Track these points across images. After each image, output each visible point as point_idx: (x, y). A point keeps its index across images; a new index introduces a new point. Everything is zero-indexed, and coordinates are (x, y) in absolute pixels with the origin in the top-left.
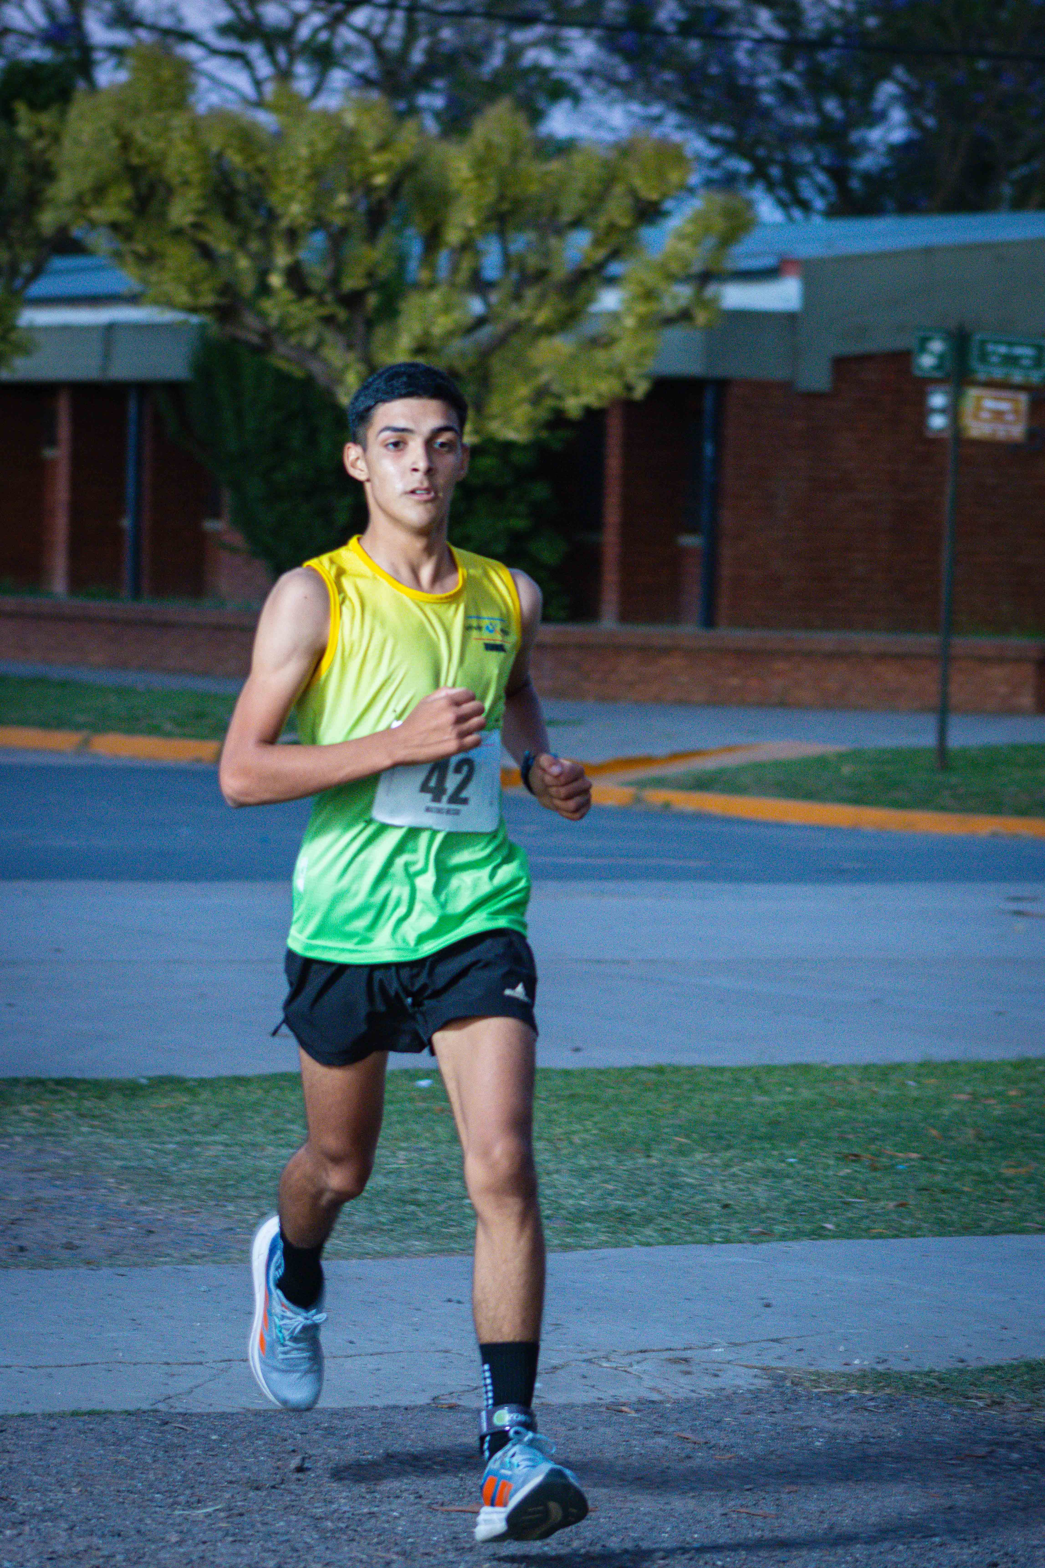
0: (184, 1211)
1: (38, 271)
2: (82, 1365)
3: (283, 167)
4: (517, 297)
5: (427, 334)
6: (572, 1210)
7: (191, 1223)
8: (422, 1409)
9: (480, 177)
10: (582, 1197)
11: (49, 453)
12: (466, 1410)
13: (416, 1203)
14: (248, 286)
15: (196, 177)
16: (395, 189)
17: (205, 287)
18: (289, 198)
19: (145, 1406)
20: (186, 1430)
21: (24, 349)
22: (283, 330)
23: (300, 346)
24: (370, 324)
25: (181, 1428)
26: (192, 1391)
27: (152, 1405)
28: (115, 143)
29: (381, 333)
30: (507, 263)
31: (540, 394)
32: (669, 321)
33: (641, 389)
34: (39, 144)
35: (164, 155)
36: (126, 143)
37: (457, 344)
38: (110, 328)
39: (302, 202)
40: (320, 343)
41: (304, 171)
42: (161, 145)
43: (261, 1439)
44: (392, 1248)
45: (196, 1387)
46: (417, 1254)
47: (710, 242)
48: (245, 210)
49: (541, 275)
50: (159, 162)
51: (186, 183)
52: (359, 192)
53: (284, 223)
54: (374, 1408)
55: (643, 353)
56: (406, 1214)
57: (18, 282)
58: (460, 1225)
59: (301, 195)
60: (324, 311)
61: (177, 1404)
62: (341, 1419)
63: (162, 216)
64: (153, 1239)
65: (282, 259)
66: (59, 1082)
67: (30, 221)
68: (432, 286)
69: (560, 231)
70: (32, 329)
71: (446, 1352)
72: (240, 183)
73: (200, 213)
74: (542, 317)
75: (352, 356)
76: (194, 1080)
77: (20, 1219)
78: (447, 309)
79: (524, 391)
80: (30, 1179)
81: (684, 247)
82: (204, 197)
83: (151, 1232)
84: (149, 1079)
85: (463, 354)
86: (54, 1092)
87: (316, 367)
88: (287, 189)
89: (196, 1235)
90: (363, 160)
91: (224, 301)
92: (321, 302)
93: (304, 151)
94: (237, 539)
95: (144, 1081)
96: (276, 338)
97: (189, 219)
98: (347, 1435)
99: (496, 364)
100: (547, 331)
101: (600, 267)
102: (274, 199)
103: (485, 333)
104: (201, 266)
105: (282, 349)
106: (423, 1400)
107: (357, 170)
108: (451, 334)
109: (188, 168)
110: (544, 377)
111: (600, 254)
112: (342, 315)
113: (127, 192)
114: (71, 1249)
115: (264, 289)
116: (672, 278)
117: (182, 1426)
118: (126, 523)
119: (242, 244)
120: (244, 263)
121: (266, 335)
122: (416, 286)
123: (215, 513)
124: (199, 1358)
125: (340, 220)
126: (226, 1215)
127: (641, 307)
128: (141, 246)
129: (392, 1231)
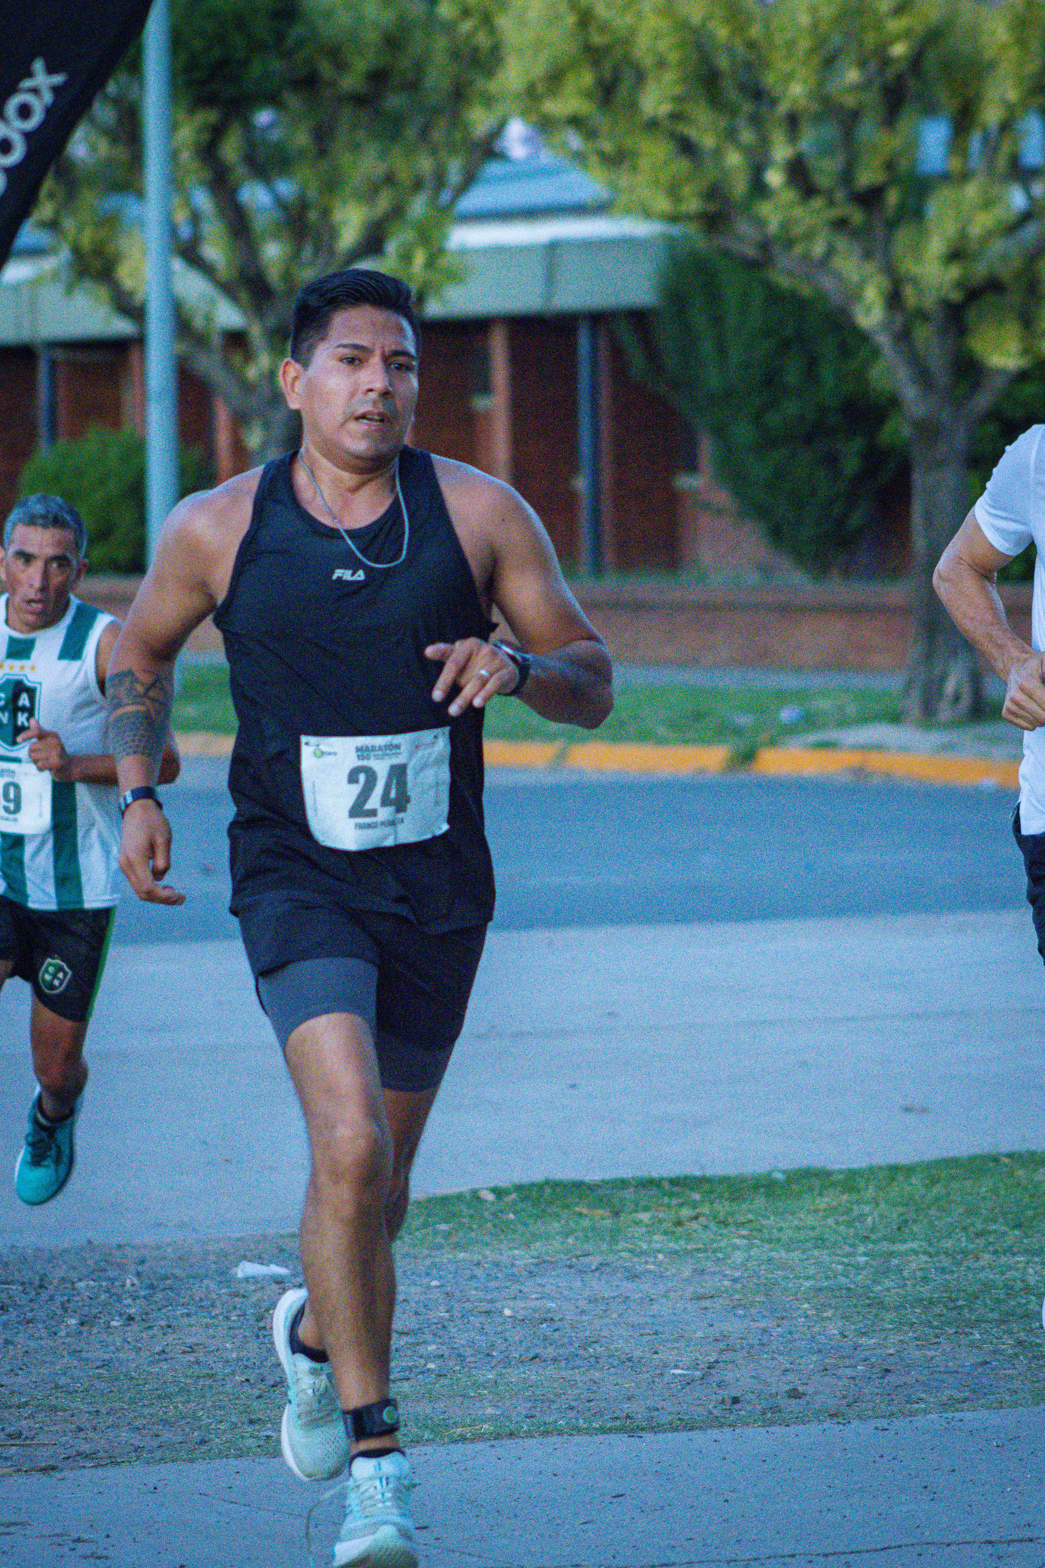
0: (919, 1343)
1: (469, 180)
2: (882, 1550)
3: (778, 39)
5: (963, 235)
7: (933, 1358)
9: (1021, 42)
11: (481, 403)
14: (740, 187)
15: (673, 57)
16: (916, 61)
17: (687, 190)
18: (789, 77)
21: (455, 276)
22: (785, 239)
23: (806, 257)
24: (892, 225)
28: (571, 20)
29: (903, 237)
34: (466, 26)
35: (633, 31)
36: (585, 19)
37: (998, 246)
38: (553, 247)
39: (805, 81)
40: (830, 252)
41: (804, 44)
42: (628, 19)
48: (732, 94)
50: (627, 41)
51: (661, 64)
52: (873, 66)
53: (783, 108)
57: (445, 196)
59: (803, 72)
60: (835, 213)
63: (633, 106)
64: (894, 1380)
65: (781, 152)
66: (675, 1182)
67: (456, 119)
68: (965, 176)
70: (463, 252)
72: (723, 63)
73: (679, 99)
75: (870, 267)
76: (841, 1172)
77: (718, 1362)
78: (987, 204)
82: (684, 80)
83: (887, 1371)
84: (784, 1172)
85: (1004, 257)
86: (671, 1195)
87: (827, 283)
88: (786, 67)
89: (946, 1373)
90: (878, 26)
91: (712, 207)
92: (831, 203)
93: (805, 20)
94: (723, 497)
95: (779, 1176)
96: (777, 249)
97: (665, 109)
102: (770, 79)
104: (683, 165)
105: (783, 261)
107: (870, 39)
108: (989, 235)
109: (663, 45)
112: (857, 217)
113: (587, 78)
114: (795, 1397)
115: (760, 190)
118: (581, 483)
119: (731, 135)
120: (734, 159)
121: (765, 246)
122: (946, 177)
123: (692, 466)
124: (1027, 1533)
125: (850, 101)
126: (973, 1345)
128: (607, 145)
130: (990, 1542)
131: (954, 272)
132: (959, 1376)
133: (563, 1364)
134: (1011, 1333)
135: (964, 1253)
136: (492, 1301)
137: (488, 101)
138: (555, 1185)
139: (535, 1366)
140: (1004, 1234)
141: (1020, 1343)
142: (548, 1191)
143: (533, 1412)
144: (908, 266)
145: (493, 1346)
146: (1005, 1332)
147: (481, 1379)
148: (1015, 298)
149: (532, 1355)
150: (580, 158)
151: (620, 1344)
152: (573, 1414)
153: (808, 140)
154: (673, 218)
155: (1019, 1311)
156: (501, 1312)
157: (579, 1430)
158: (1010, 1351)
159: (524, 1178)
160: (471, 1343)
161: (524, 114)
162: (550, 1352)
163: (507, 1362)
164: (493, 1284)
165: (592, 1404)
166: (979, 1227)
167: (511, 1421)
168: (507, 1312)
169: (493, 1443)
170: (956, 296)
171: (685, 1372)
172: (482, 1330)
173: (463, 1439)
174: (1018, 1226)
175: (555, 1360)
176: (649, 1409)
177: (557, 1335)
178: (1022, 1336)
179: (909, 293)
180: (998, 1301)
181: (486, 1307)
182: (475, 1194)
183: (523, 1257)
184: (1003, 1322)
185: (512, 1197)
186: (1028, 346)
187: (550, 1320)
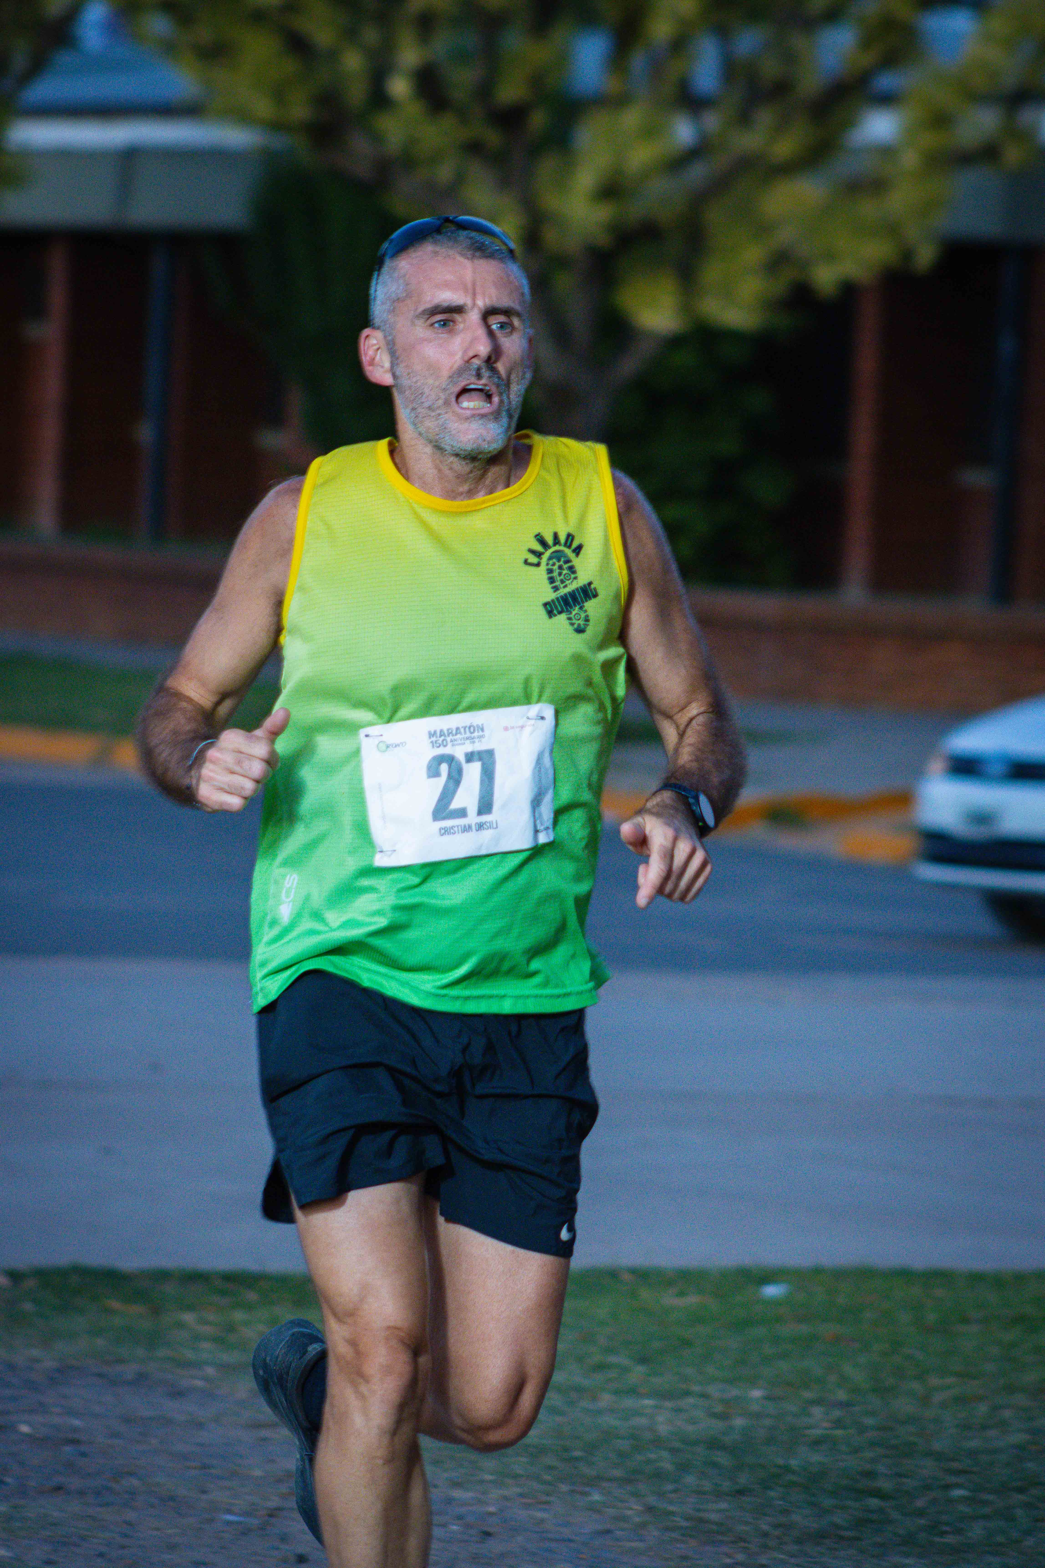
0: (526, 1501)
4: (744, 120)
5: (618, 168)
7: (542, 1521)
11: (33, 331)
13: (877, 1493)
14: (357, 95)
17: (296, 94)
22: (407, 161)
23: (430, 184)
24: (533, 152)
29: (547, 167)
30: (731, 69)
31: (779, 260)
32: (966, 159)
33: (926, 256)
37: (659, 186)
38: (131, 152)
40: (460, 179)
49: (781, 88)
55: (930, 205)
56: (870, 1511)
57: (6, 83)
58: (959, 1532)
60: (468, 134)
64: (495, 1546)
65: (410, 57)
68: (623, 100)
69: (809, 26)
74: (784, 149)
75: (507, 200)
77: (279, 1509)
79: (754, 254)
80: (264, 1439)
81: (995, 55)
83: (488, 1534)
85: (667, 201)
86: (223, 1293)
89: (557, 1540)
91: (323, 117)
92: (465, 121)
96: (396, 171)
99: (714, 215)
100: (789, 169)
101: (863, 80)
103: (698, 173)
105: (405, 186)
108: (648, 173)
110: (786, 235)
111: (866, 60)
112: (493, 138)
115: (381, 100)
116: (974, 97)
118: (145, 433)
119: (351, 34)
120: (353, 61)
121: (383, 167)
122: (600, 100)
123: (276, 420)
126: (593, 1508)
127: (929, 140)
128: (204, 33)
129: (858, 1539)
132: (572, 1545)
133: (92, 1500)
134: (636, 1494)
135: (579, 1390)
139: (57, 1500)
140: (625, 1370)
141: (650, 1509)
142: (74, 1280)
144: (552, 201)
145: (6, 1470)
146: (630, 1494)
148: (674, 246)
149: (53, 1483)
150: (169, 48)
151: (161, 1478)
153: (442, 43)
154: (276, 126)
155: (649, 1470)
156: (15, 1426)
158: (637, 1520)
159: (44, 1260)
162: (75, 1483)
163: (23, 1491)
164: (7, 1392)
166: (597, 1358)
168: (24, 1428)
170: (603, 239)
171: (242, 1519)
174: (643, 1360)
175: (81, 1493)
177: (82, 1462)
178: (652, 1500)
179: (551, 236)
180: (621, 1455)
183: (44, 1360)
184: (628, 1481)
185: (30, 1283)
186: (687, 307)
187: (75, 1442)
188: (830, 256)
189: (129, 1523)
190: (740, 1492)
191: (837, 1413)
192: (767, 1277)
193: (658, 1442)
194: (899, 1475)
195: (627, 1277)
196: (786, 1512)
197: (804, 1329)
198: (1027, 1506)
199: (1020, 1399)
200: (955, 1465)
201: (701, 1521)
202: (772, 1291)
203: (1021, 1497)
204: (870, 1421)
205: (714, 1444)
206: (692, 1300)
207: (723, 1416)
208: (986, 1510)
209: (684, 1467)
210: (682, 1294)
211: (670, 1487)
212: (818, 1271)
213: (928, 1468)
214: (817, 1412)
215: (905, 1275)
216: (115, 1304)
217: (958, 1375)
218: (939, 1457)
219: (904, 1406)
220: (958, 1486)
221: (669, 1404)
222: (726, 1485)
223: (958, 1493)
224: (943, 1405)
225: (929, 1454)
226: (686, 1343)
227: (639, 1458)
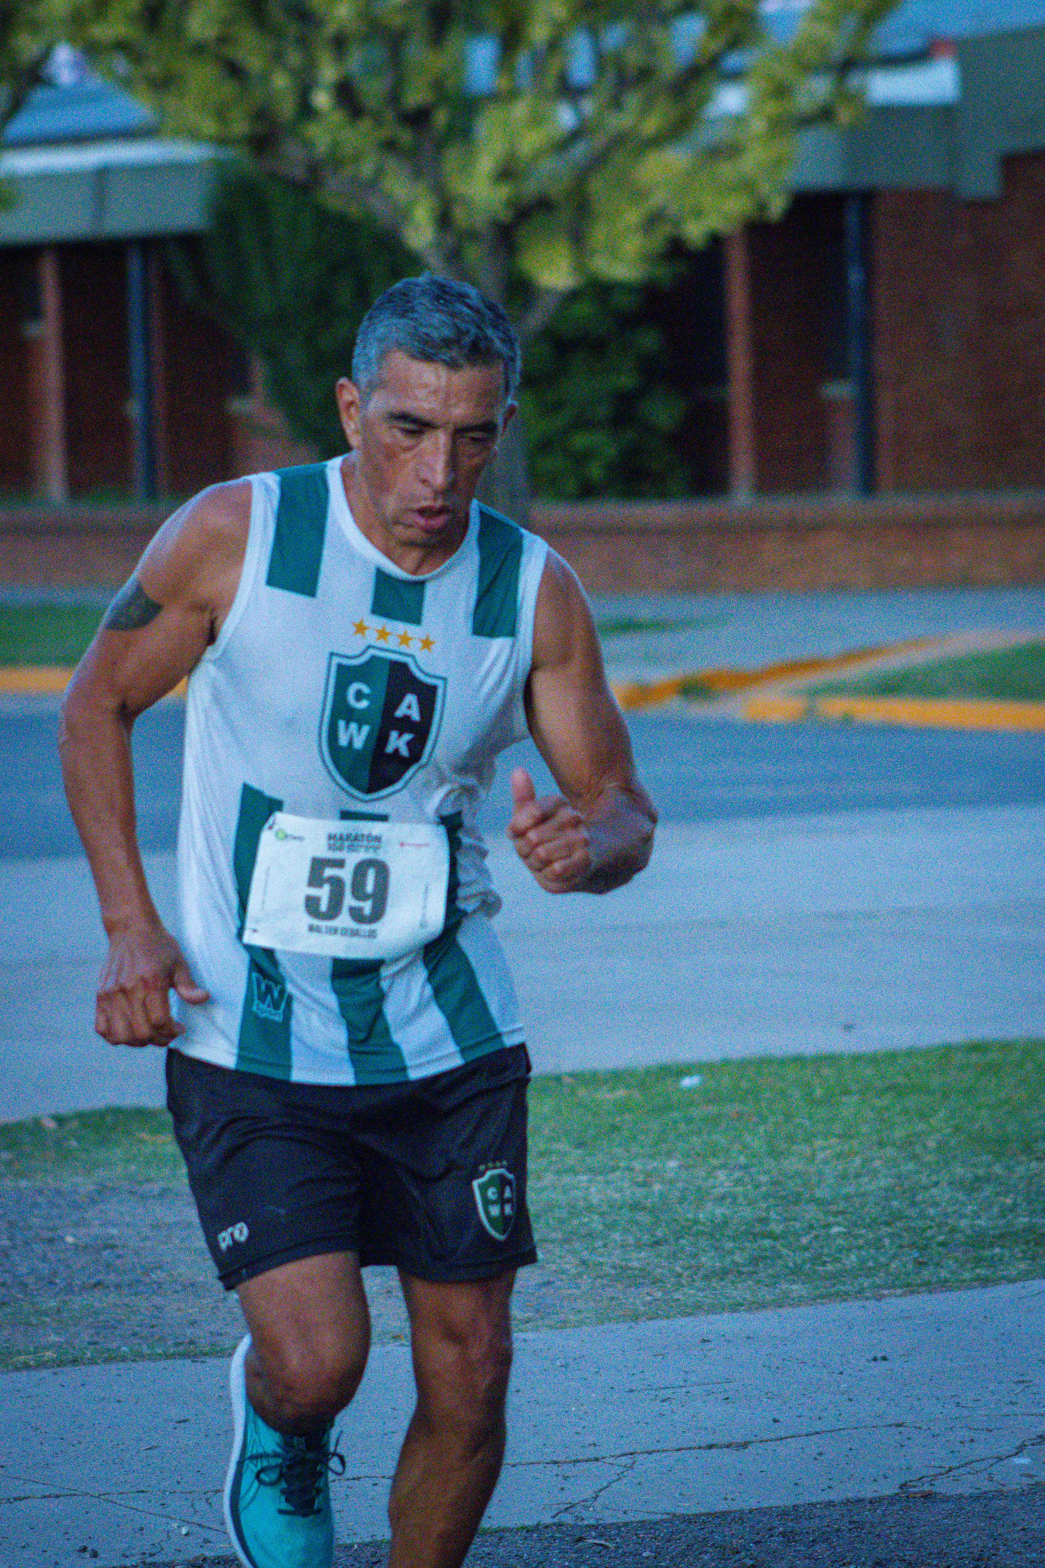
1: (17, 105)
4: (616, 103)
5: (512, 153)
6: (969, 1232)
8: (893, 1500)
10: (977, 1215)
11: (33, 330)
12: (946, 1499)
13: (771, 1236)
14: (287, 108)
17: (236, 112)
19: (547, 1520)
20: (606, 1547)
21: (4, 203)
22: (335, 161)
23: (354, 180)
24: (440, 146)
25: (601, 1545)
26: (597, 1496)
27: (554, 1517)
29: (452, 158)
30: (600, 61)
31: (653, 220)
32: (805, 121)
33: (777, 206)
37: (548, 165)
38: (102, 173)
39: (352, 3)
40: (379, 172)
43: (706, 1552)
44: (765, 1294)
45: (601, 1490)
46: (800, 1302)
47: (852, 22)
48: (278, 16)
49: (645, 74)
53: (330, 29)
54: (830, 1504)
55: (778, 163)
56: (764, 1250)
58: (837, 1260)
60: (383, 134)
61: (585, 1514)
62: (797, 1519)
63: (179, 28)
65: (328, 73)
67: (4, 46)
68: (512, 95)
69: (665, 19)
70: (12, 179)
71: (899, 1425)
73: (226, 22)
74: (651, 125)
75: (421, 189)
78: (535, 122)
79: (633, 216)
81: (822, 30)
82: (230, 3)
85: (555, 177)
87: (375, 203)
91: (258, 129)
92: (379, 123)
94: (275, 421)
96: (325, 171)
97: (212, 31)
98: (813, 1541)
99: (597, 186)
100: (657, 142)
101: (714, 61)
103: (580, 150)
104: (228, 89)
105: (333, 183)
106: (889, 1489)
108: (537, 155)
110: (658, 198)
111: (714, 46)
112: (405, 136)
115: (306, 111)
116: (807, 68)
117: (602, 1542)
118: (134, 409)
119: (277, 57)
120: (281, 81)
121: (314, 168)
122: (495, 97)
123: (243, 387)
124: (592, 1452)
125: (397, 21)
127: (772, 108)
128: (154, 69)
129: (755, 1273)
130: (555, 1463)
131: (503, 192)
133: (126, 1291)
134: (573, 1252)
136: (53, 1229)
137: (35, 26)
138: (117, 1112)
139: (97, 1293)
140: (565, 1154)
141: (583, 1262)
142: (109, 1119)
143: (96, 1339)
144: (458, 186)
145: (55, 1273)
146: (568, 1251)
147: (44, 1307)
148: (565, 215)
149: (94, 1281)
150: (126, 83)
151: (182, 1269)
152: (135, 1341)
153: (355, 60)
154: (221, 141)
155: (583, 1231)
156: (62, 1238)
157: (142, 1356)
158: (573, 1271)
159: (85, 1105)
160: (33, 1271)
161: (72, 40)
162: (113, 1278)
163: (70, 1289)
164: (55, 1212)
165: (155, 1329)
167: (74, 1347)
168: (70, 1239)
169: (56, 1369)
170: (505, 216)
172: (44, 1258)
173: (26, 1367)
174: (581, 1145)
175: (118, 1286)
176: (211, 1333)
177: (118, 1262)
178: (586, 1254)
179: (459, 215)
180: (562, 1221)
181: (50, 1235)
182: (37, 1122)
183: (86, 1185)
184: (566, 1241)
185: (75, 1124)
186: (579, 266)
187: (112, 1247)
188: (698, 213)
189: (158, 1308)
190: (657, 1243)
191: (737, 1174)
192: (683, 1071)
193: (590, 1209)
194: (786, 1220)
195: (568, 1080)
196: (695, 1256)
197: (714, 1109)
198: (892, 1236)
199: (890, 1151)
200: (834, 1208)
201: (627, 1268)
202: (688, 1082)
203: (889, 1230)
204: (764, 1178)
205: (636, 1207)
206: (621, 1093)
207: (645, 1184)
208: (861, 1242)
209: (611, 1227)
210: (613, 1089)
211: (600, 1243)
212: (726, 1062)
213: (812, 1213)
214: (722, 1175)
215: (799, 1060)
216: (145, 1136)
217: (840, 1136)
218: (819, 1202)
219: (792, 1164)
220: (838, 1224)
221: (599, 1178)
222: (646, 1238)
223: (835, 1230)
224: (825, 1162)
225: (813, 1200)
226: (615, 1128)
227: (576, 1222)
